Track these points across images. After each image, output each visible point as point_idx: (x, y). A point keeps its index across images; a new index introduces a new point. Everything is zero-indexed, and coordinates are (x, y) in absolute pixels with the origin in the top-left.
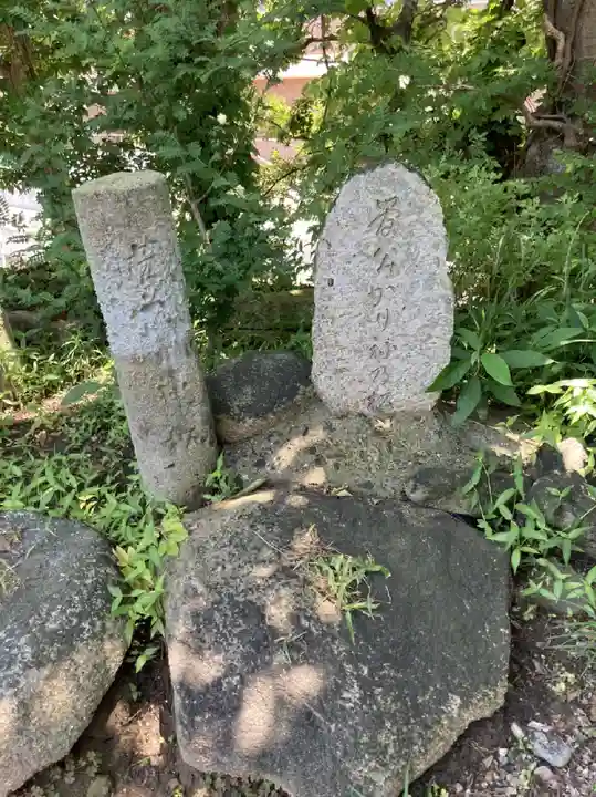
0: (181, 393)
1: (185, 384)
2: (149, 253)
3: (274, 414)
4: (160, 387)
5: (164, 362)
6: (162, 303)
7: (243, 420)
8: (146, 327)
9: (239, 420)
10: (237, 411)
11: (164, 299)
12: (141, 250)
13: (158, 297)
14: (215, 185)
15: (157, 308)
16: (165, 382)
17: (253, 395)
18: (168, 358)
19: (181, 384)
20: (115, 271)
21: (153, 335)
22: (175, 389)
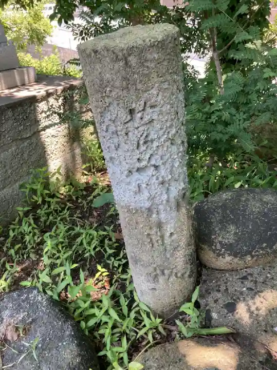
0: (167, 241)
1: (171, 234)
2: (147, 118)
3: (252, 257)
4: (149, 235)
5: (154, 216)
6: (156, 167)
7: (223, 255)
8: (139, 186)
9: (219, 255)
10: (218, 246)
11: (159, 163)
12: (139, 115)
13: (153, 162)
14: (237, 39)
15: (151, 171)
16: (153, 232)
17: (235, 233)
18: (158, 213)
19: (168, 234)
20: (113, 133)
21: (146, 194)
22: (162, 237)
